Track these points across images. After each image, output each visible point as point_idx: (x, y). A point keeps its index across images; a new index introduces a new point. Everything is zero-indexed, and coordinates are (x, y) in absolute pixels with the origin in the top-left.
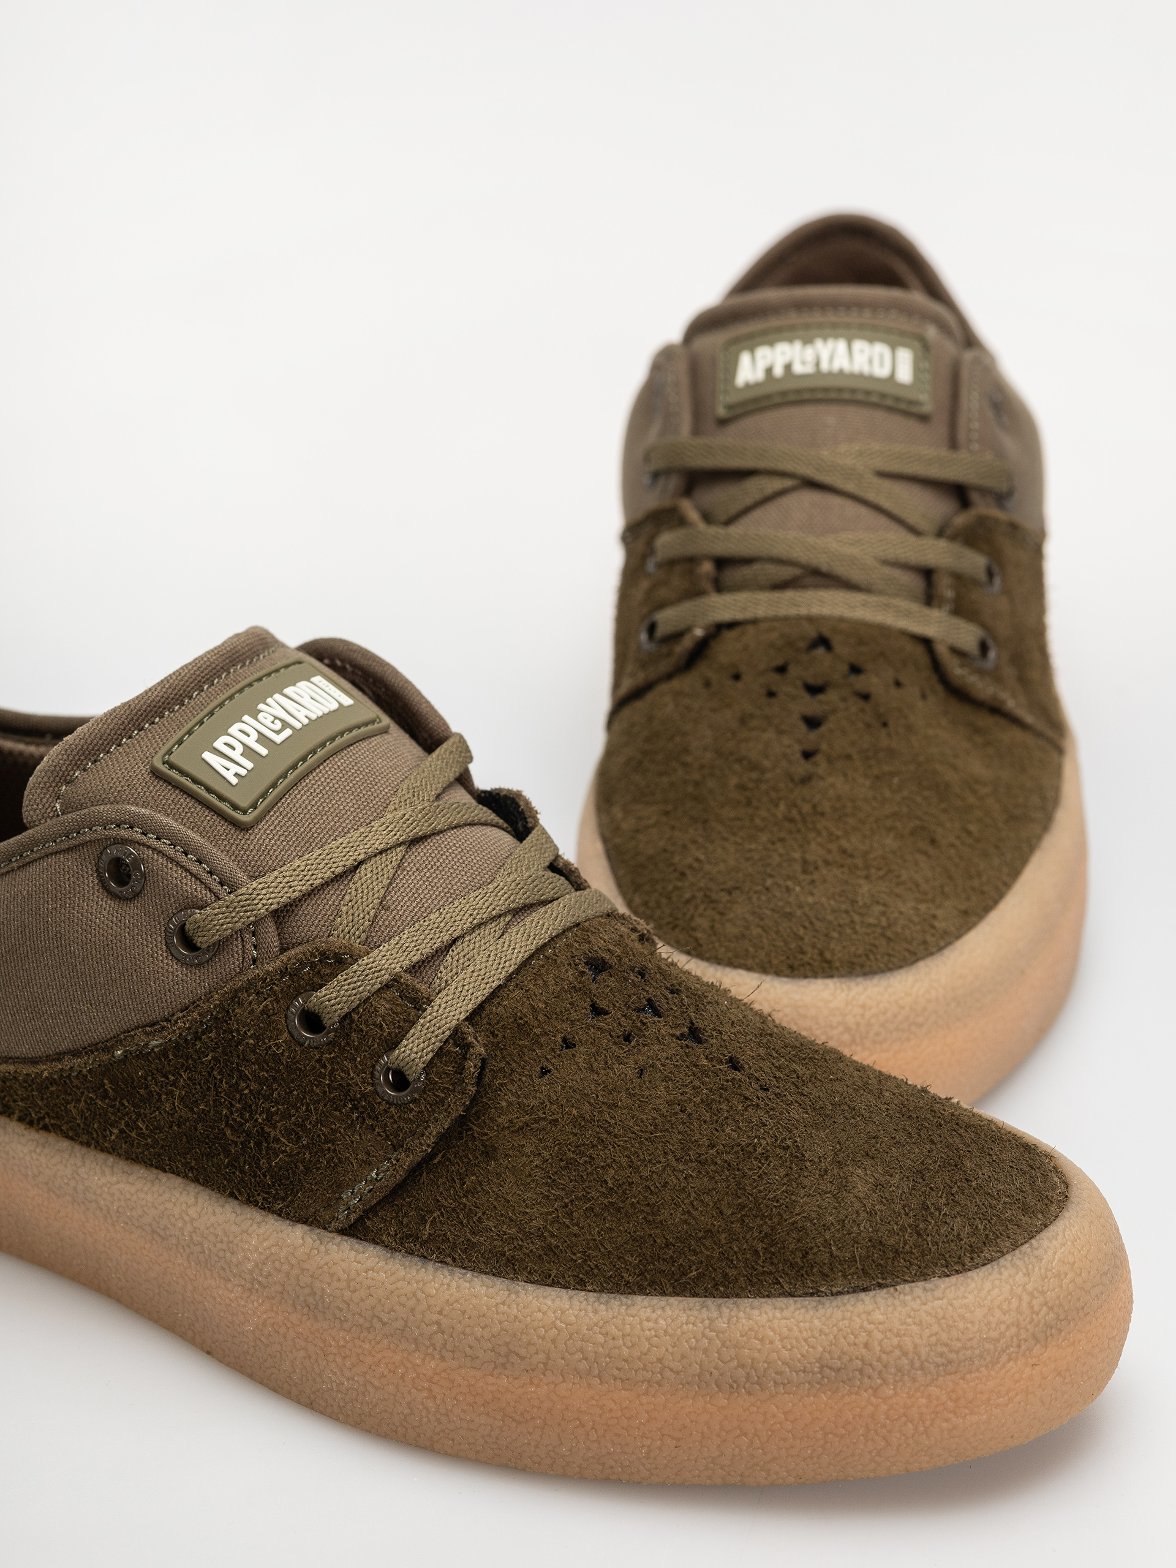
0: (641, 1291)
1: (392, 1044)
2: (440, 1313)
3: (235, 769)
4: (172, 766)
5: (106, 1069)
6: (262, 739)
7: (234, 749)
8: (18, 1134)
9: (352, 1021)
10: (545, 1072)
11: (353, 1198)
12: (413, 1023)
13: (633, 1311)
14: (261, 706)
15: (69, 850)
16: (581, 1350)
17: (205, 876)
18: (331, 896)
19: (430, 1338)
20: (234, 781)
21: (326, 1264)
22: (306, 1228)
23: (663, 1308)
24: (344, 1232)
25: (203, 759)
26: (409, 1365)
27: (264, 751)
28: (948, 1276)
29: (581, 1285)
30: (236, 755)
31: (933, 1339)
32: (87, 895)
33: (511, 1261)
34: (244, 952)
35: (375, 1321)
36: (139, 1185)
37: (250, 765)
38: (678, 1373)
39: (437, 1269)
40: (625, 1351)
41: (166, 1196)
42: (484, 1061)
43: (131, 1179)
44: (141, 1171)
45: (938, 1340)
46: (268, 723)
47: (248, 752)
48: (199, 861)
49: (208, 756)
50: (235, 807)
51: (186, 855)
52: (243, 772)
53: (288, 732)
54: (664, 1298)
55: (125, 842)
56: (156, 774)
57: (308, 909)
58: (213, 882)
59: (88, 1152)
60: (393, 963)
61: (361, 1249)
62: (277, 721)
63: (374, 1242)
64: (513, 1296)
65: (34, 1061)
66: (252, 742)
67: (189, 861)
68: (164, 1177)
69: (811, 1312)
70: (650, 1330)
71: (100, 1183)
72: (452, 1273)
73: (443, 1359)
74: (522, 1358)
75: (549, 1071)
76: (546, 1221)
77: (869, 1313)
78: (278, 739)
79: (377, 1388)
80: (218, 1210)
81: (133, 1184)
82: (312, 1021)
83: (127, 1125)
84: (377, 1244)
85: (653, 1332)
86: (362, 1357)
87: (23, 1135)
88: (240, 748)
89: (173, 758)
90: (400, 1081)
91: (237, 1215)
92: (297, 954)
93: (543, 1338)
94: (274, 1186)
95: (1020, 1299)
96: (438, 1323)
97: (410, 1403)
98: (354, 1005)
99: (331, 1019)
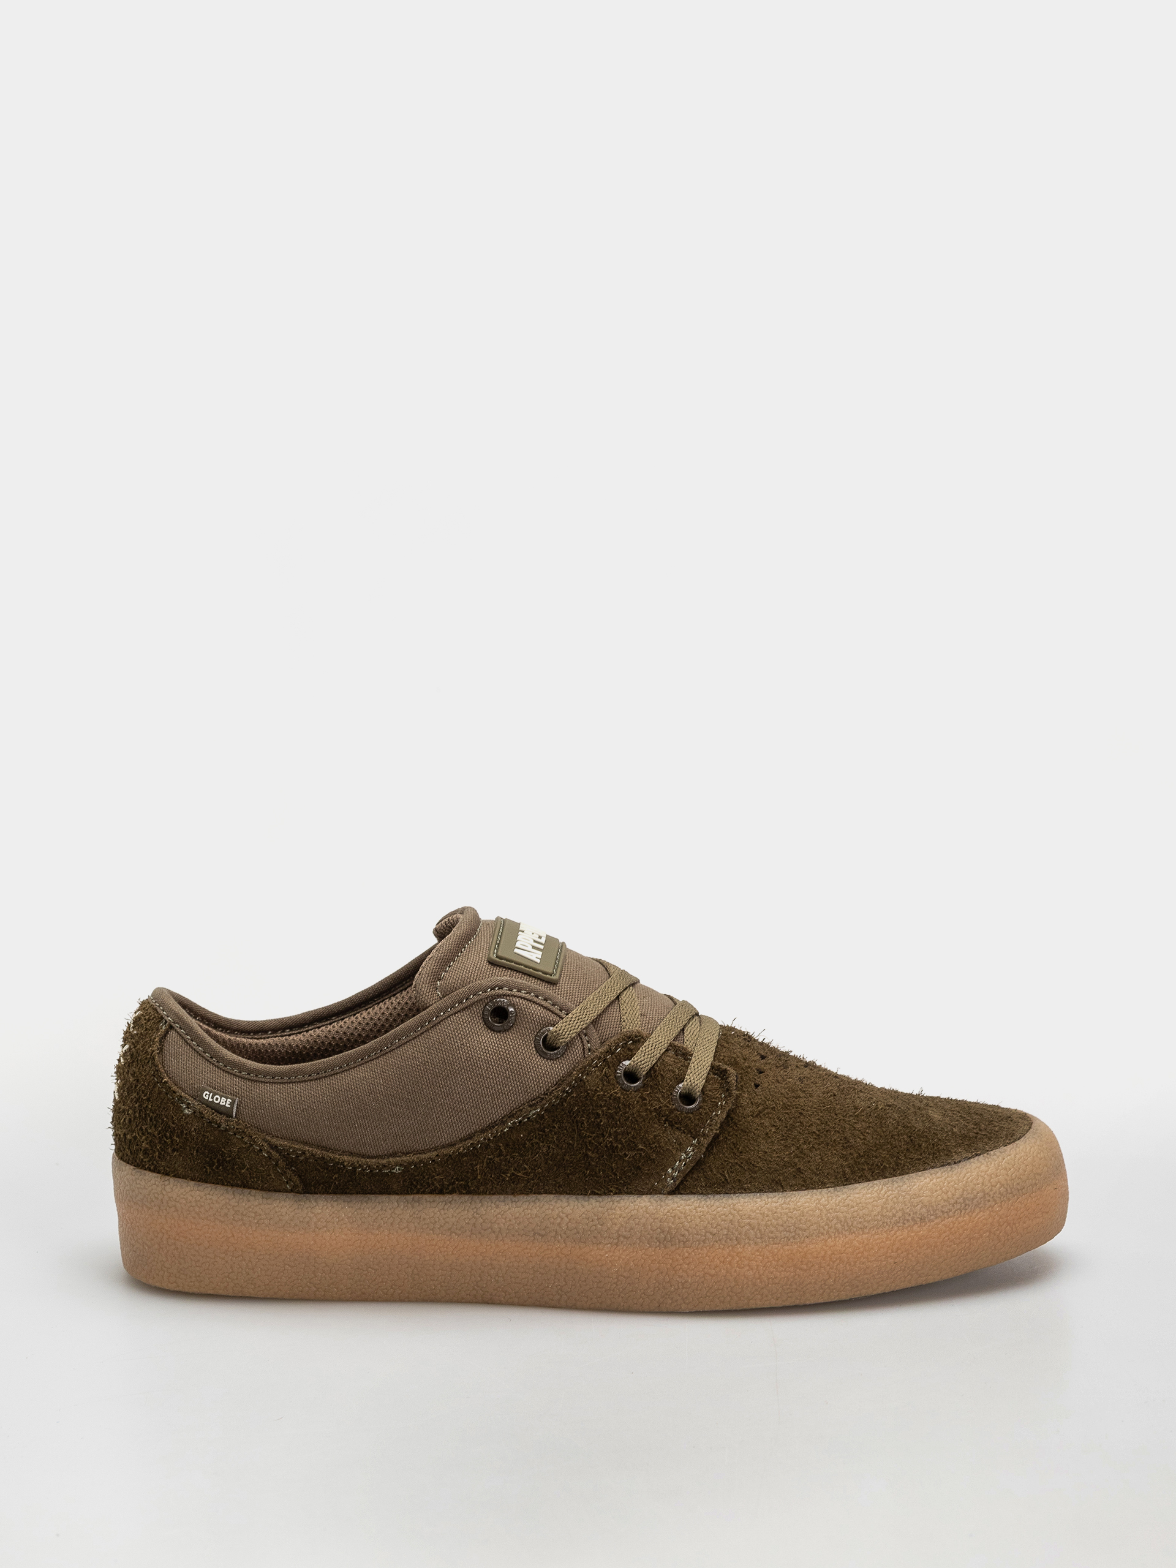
1: (680, 1079)
2: (749, 1218)
3: (534, 955)
4: (501, 958)
6: (536, 942)
7: (527, 946)
8: (429, 1201)
9: (655, 1071)
10: (757, 1086)
11: (672, 1173)
12: (687, 1067)
15: (463, 1009)
17: (551, 1007)
18: (614, 1011)
19: (746, 1234)
20: (537, 961)
21: (668, 1212)
22: (649, 1196)
24: (673, 1192)
25: (515, 953)
27: (541, 947)
29: (823, 1185)
30: (530, 949)
32: (478, 1033)
33: (779, 1183)
34: (583, 1046)
35: (708, 1234)
36: (525, 1206)
37: (540, 953)
41: (546, 1206)
42: (737, 1077)
43: (519, 1204)
44: (523, 1198)
47: (535, 948)
48: (546, 1000)
49: (516, 951)
50: (546, 973)
51: (538, 998)
52: (539, 956)
55: (499, 996)
56: (492, 963)
57: (605, 1020)
58: (556, 1009)
59: (484, 1198)
60: (665, 1038)
61: (686, 1199)
63: (692, 1193)
65: (452, 1145)
66: (532, 944)
67: (540, 1000)
68: (541, 1197)
71: (496, 1214)
73: (756, 1244)
75: (759, 1085)
76: (790, 1158)
78: (542, 942)
79: (712, 1276)
81: (521, 1207)
82: (631, 1076)
83: (515, 1170)
84: (695, 1194)
87: (434, 1201)
88: (529, 946)
89: (500, 954)
90: (690, 1099)
91: (600, 1202)
92: (614, 1041)
94: (622, 1178)
96: (749, 1224)
97: (736, 1278)
98: (654, 1062)
99: (641, 1074)
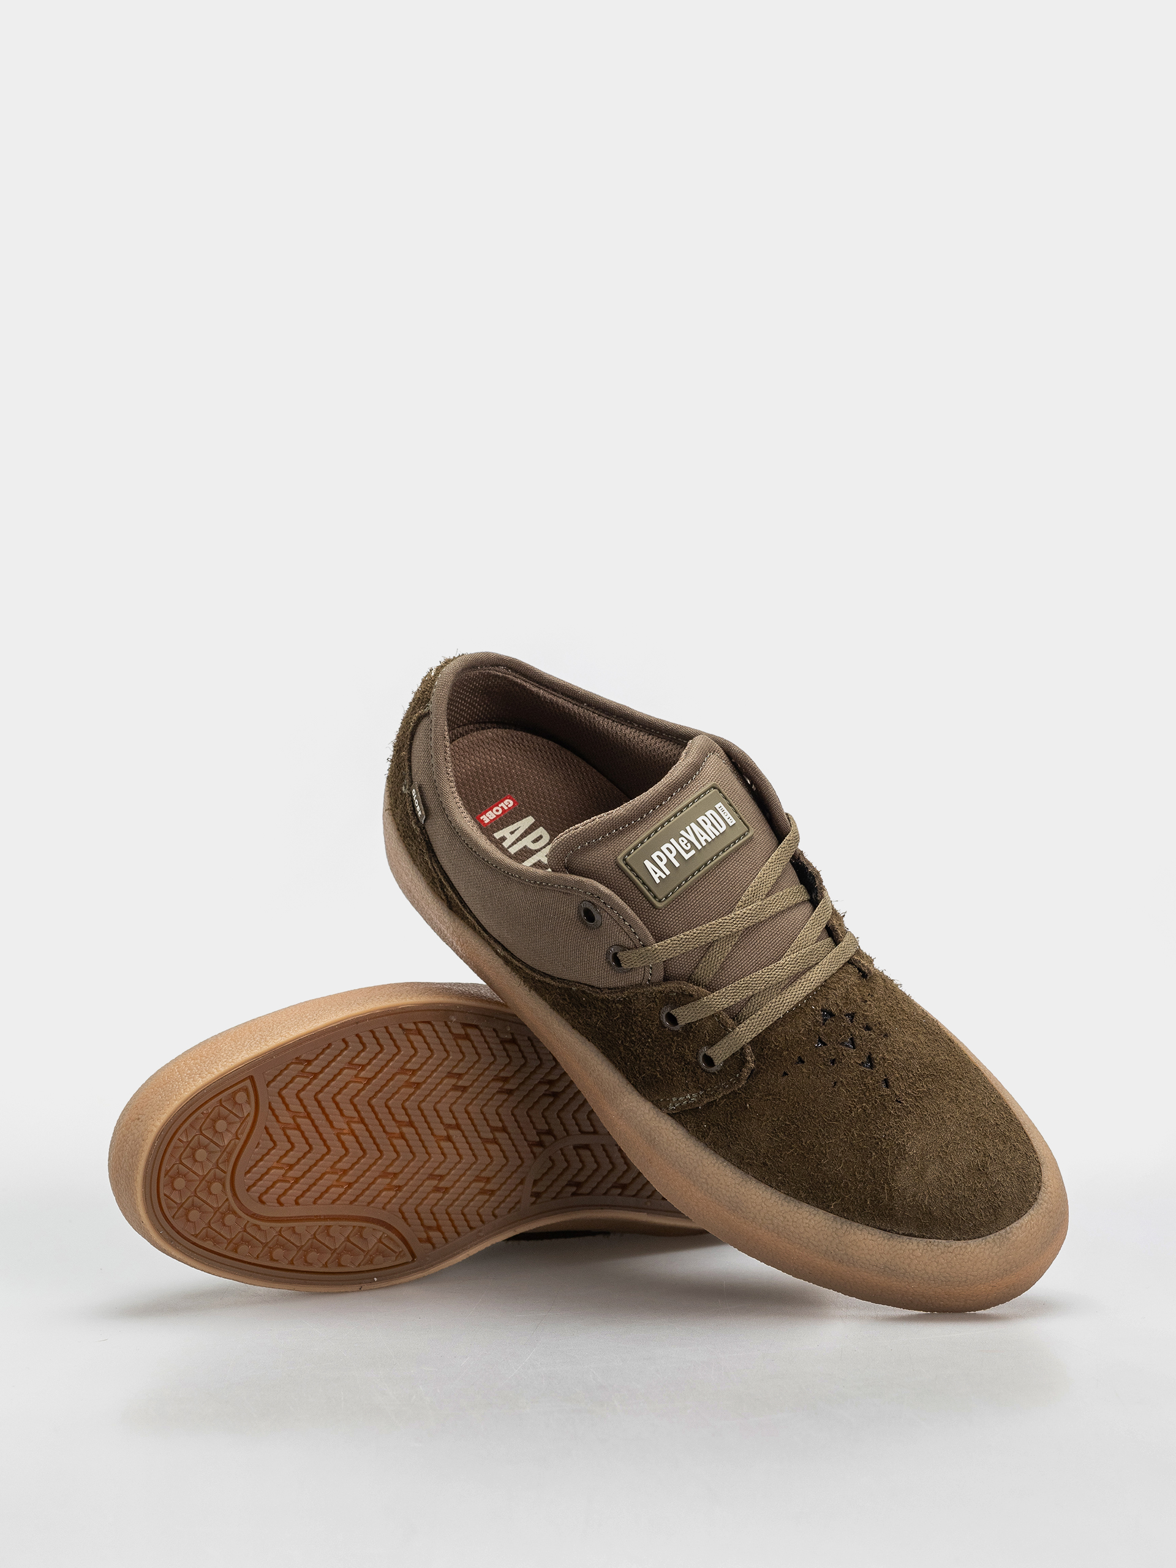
0: (806, 1200)
1: (711, 1045)
2: (708, 1175)
3: (660, 873)
4: (627, 864)
5: (566, 990)
6: (679, 856)
7: (662, 861)
9: (692, 1027)
10: (784, 1074)
11: (677, 1102)
12: (723, 1037)
13: (800, 1211)
14: (683, 832)
15: (565, 894)
16: (772, 1220)
17: (631, 934)
18: (695, 956)
19: (701, 1184)
20: (658, 881)
21: (658, 1127)
22: (652, 1106)
23: (815, 1215)
24: (672, 1115)
25: (644, 864)
26: (700, 1164)
27: (677, 864)
28: (959, 1240)
30: (662, 865)
31: (943, 1270)
32: (571, 918)
33: (747, 1165)
34: (644, 975)
35: (677, 1163)
37: (668, 873)
38: (815, 1246)
39: (710, 1154)
40: (792, 1229)
41: (588, 1053)
42: (752, 1071)
43: (573, 1035)
44: (577, 1034)
45: (945, 1271)
46: (683, 844)
47: (669, 864)
48: (630, 926)
49: (647, 863)
50: (655, 896)
51: (624, 922)
52: (664, 876)
53: (693, 852)
54: (817, 1209)
55: (594, 904)
57: (680, 962)
58: (635, 938)
60: (718, 1005)
61: (676, 1128)
62: (689, 844)
63: (682, 1125)
64: (744, 1183)
66: (671, 857)
67: (625, 924)
68: (589, 1043)
69: (886, 1241)
70: (806, 1223)
72: (717, 1160)
73: (705, 1194)
74: (743, 1212)
75: (787, 1074)
77: (913, 1251)
78: (687, 856)
80: (612, 1074)
81: (573, 1038)
82: (672, 1019)
83: (574, 1016)
84: (684, 1127)
85: (807, 1225)
86: (678, 1150)
88: (665, 860)
89: (628, 858)
90: (709, 1061)
91: (620, 1082)
92: (670, 987)
93: (754, 1208)
95: (993, 1259)
96: (706, 1179)
98: (693, 1021)
99: (682, 1022)
